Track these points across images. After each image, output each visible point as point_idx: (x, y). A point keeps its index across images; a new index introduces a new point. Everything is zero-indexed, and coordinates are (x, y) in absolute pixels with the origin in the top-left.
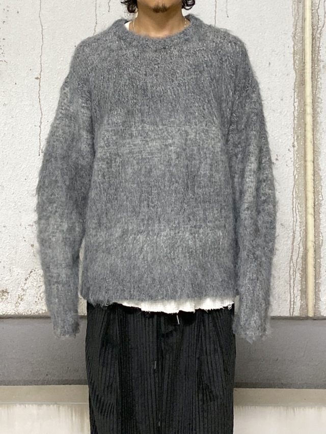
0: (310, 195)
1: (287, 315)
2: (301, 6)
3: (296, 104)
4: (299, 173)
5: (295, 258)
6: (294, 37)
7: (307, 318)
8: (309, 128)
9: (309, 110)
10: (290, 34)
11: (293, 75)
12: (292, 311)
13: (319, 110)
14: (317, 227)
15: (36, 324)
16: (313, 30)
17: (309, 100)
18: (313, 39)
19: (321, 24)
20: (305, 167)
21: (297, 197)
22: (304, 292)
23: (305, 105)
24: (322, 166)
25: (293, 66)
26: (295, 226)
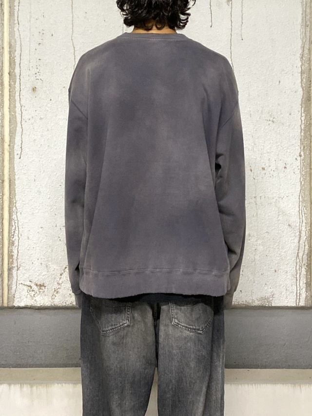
1: (294, 305)
3: (303, 118)
4: (305, 179)
5: (301, 255)
6: (302, 58)
10: (298, 55)
11: (300, 92)
12: (298, 301)
20: (311, 174)
21: (304, 201)
22: (308, 285)
25: (300, 84)
26: (301, 226)
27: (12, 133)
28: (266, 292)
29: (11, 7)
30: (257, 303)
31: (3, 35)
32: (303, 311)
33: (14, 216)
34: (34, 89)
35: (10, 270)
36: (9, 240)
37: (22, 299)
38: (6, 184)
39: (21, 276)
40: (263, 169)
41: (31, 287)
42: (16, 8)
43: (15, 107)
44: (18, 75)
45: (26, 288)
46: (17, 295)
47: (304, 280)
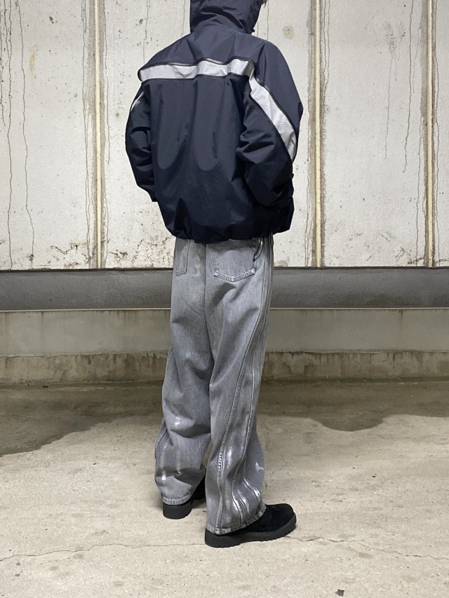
1: (304, 266)
2: (313, 70)
3: (310, 134)
4: (311, 177)
5: (308, 230)
6: (309, 90)
7: (316, 268)
8: (318, 149)
9: (318, 137)
10: (306, 88)
11: (308, 115)
12: (306, 263)
13: (324, 137)
14: (322, 211)
15: (146, 274)
16: (321, 85)
17: (318, 131)
18: (321, 91)
19: (325, 82)
20: (315, 173)
21: (310, 193)
22: (314, 252)
23: (315, 134)
24: (326, 172)
26: (308, 210)
27: (103, 146)
28: (284, 257)
29: (101, 57)
30: (278, 265)
31: (95, 76)
32: (310, 271)
33: (105, 205)
34: (117, 115)
35: (102, 242)
36: (102, 221)
37: (111, 263)
38: (99, 182)
39: (110, 247)
41: (117, 254)
42: (104, 57)
43: (104, 127)
44: (106, 104)
45: (113, 256)
46: (107, 261)
47: (310, 248)
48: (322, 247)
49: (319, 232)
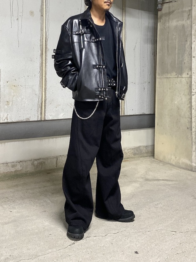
0: (44, 86)
1: (37, 120)
2: (42, 32)
3: (41, 60)
4: (41, 80)
5: (39, 104)
6: (40, 41)
7: (42, 121)
8: (44, 67)
9: (44, 62)
11: (40, 52)
13: (47, 62)
14: (45, 95)
16: (45, 39)
17: (44, 59)
18: (45, 41)
19: (48, 37)
20: (43, 78)
21: (40, 87)
22: (41, 113)
23: (43, 60)
24: (47, 78)
25: (40, 49)
26: (39, 95)
28: (28, 116)
30: (25, 120)
32: (39, 122)
40: (28, 76)
47: (40, 112)
48: (45, 111)
49: (43, 104)
